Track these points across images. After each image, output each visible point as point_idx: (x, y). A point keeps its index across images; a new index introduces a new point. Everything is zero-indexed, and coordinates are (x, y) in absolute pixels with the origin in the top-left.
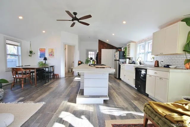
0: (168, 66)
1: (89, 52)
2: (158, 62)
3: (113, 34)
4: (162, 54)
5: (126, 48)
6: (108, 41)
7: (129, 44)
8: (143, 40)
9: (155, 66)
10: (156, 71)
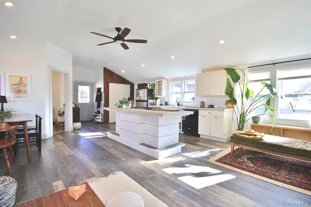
0: (212, 106)
1: (79, 86)
2: (204, 102)
3: (143, 66)
4: (208, 96)
5: (154, 85)
6: (123, 71)
7: (160, 80)
8: (178, 78)
9: (201, 107)
10: (210, 111)
